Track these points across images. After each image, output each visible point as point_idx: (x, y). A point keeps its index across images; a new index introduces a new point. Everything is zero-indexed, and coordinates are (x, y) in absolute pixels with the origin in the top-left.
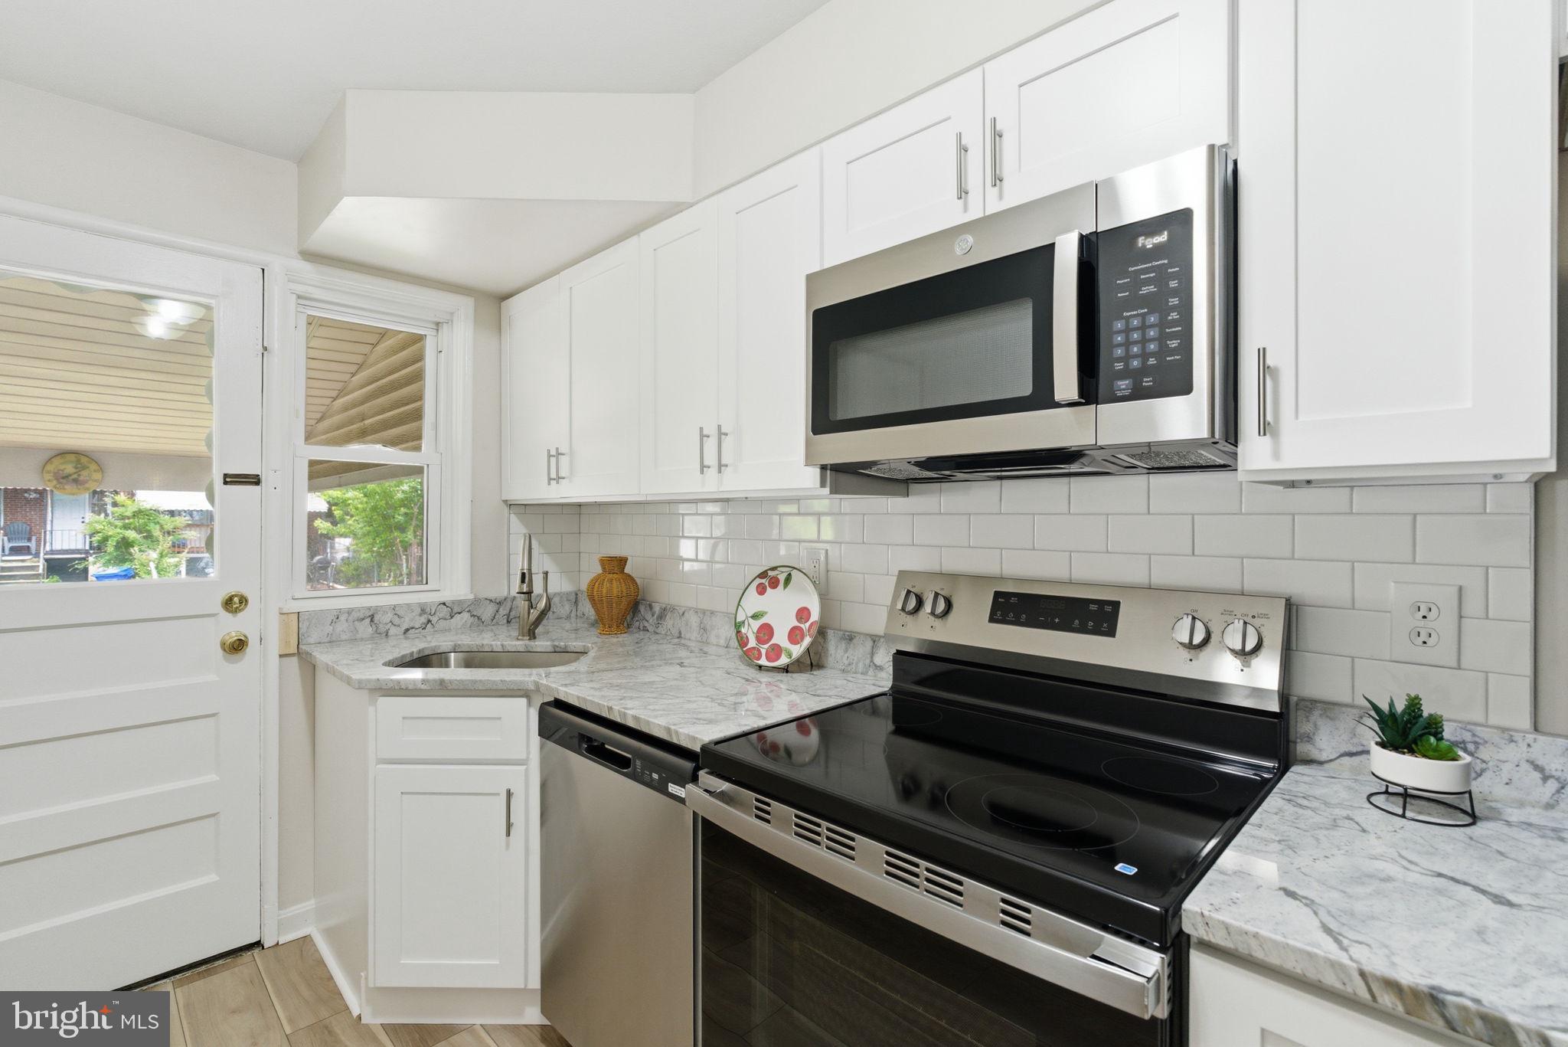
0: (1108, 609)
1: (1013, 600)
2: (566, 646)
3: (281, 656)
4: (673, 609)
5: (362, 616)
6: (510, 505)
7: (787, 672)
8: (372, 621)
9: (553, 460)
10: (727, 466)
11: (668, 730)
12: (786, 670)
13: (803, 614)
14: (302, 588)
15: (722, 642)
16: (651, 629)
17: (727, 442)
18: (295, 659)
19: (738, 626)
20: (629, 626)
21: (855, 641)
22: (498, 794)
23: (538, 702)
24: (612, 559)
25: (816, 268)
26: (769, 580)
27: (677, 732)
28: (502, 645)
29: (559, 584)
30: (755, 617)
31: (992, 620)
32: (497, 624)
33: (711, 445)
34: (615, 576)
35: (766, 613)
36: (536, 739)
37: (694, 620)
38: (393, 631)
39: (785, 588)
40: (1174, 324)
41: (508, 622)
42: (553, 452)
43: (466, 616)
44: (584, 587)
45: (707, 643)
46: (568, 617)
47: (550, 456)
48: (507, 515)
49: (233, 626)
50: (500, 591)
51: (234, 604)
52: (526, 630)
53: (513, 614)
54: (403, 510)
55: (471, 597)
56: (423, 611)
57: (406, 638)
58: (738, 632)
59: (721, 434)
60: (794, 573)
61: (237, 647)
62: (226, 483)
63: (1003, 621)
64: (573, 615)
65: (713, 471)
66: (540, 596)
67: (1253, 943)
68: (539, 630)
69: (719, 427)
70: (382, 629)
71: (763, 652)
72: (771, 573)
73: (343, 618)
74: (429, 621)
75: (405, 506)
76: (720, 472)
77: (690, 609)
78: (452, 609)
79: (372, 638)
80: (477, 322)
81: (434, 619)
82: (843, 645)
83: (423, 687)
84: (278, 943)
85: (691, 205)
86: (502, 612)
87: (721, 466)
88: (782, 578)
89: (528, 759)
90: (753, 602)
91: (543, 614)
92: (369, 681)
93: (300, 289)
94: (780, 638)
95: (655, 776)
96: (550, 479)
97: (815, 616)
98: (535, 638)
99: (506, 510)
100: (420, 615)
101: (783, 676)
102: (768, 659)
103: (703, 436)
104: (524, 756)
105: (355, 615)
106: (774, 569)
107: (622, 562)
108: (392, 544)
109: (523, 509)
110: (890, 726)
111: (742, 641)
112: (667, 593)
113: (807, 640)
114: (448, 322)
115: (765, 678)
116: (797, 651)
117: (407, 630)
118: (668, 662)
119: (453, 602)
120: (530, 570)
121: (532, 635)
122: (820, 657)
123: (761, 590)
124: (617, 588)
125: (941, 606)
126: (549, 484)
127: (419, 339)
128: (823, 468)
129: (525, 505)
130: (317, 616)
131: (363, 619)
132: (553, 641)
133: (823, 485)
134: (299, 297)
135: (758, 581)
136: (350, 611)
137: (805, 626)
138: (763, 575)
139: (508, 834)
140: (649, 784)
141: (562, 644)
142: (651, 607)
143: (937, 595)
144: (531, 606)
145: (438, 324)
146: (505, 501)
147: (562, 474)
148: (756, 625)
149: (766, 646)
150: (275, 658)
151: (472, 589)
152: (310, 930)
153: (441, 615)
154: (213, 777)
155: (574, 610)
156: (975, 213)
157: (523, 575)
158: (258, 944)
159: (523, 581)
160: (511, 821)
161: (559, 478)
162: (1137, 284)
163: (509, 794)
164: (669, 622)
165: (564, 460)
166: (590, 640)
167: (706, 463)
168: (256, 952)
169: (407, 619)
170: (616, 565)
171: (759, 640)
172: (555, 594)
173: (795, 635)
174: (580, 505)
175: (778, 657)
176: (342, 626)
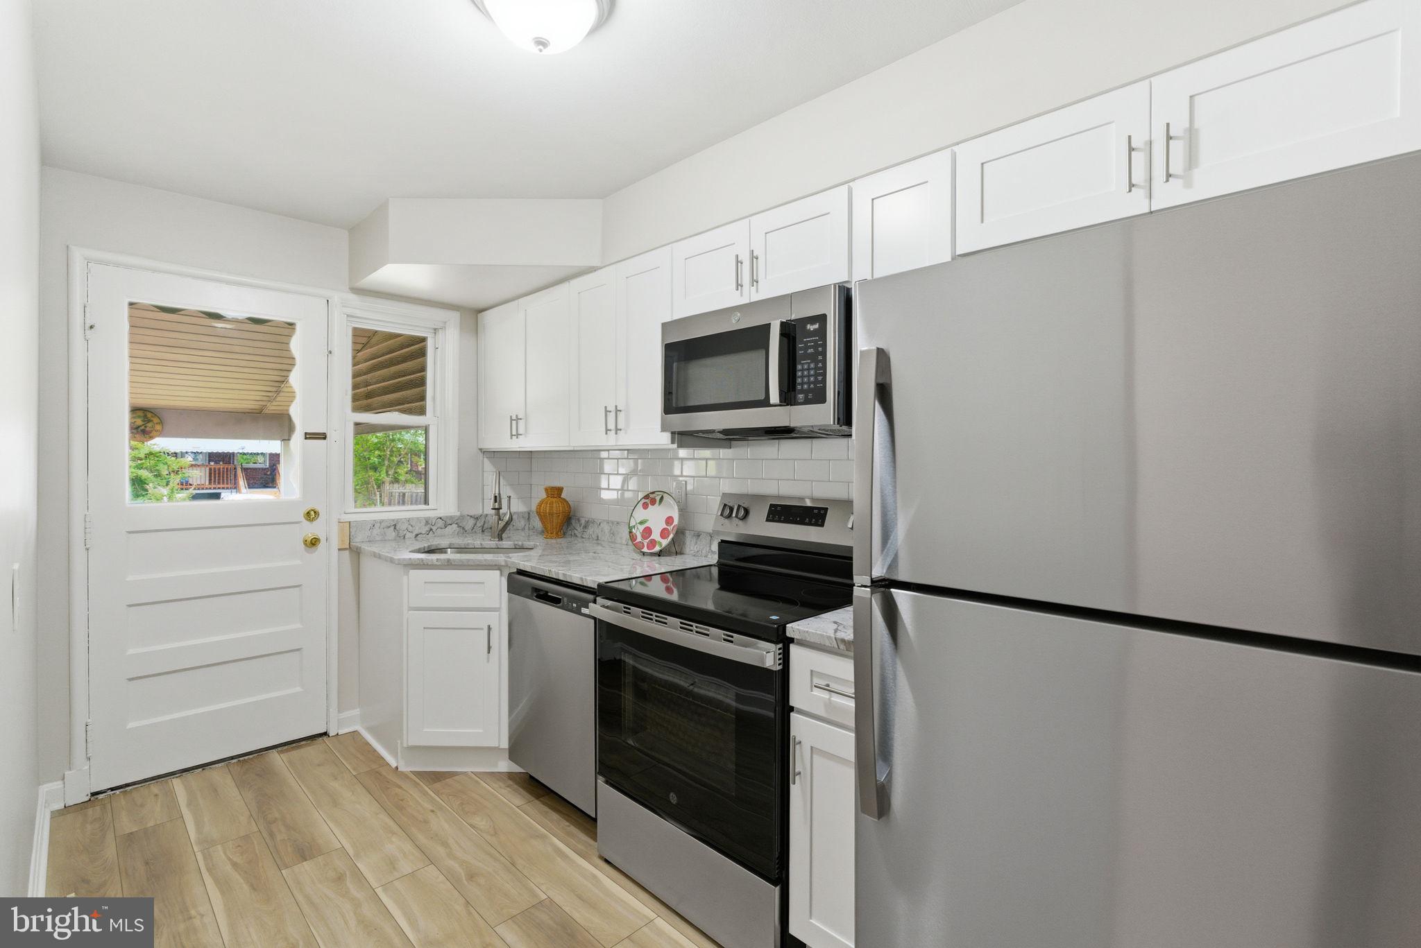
0: (822, 512)
1: (779, 508)
2: (522, 544)
3: (339, 550)
4: (593, 522)
5: (389, 525)
6: (484, 452)
7: (659, 556)
8: (395, 528)
9: (514, 422)
10: (621, 430)
11: (581, 579)
12: (659, 554)
13: (669, 520)
14: (350, 506)
15: (624, 542)
16: (579, 535)
17: (621, 416)
18: (347, 552)
19: (630, 528)
20: (564, 534)
21: (701, 537)
22: (482, 629)
23: (506, 573)
24: (553, 489)
25: (668, 319)
26: (650, 499)
27: (586, 579)
28: (481, 544)
29: (518, 507)
30: (641, 523)
31: (767, 520)
32: (475, 532)
33: (611, 417)
34: (554, 500)
35: (648, 520)
36: (505, 594)
37: (606, 527)
38: (408, 535)
39: (660, 504)
40: (820, 369)
41: (483, 531)
42: (514, 418)
43: (455, 526)
44: (534, 508)
45: (614, 542)
46: (523, 529)
47: (512, 420)
48: (481, 458)
49: (311, 530)
50: (477, 511)
51: (311, 515)
52: (496, 534)
53: (486, 525)
54: (377, 452)
55: (458, 514)
56: (427, 523)
57: (417, 540)
58: (630, 532)
59: (617, 411)
60: (665, 495)
61: (313, 543)
62: (306, 438)
63: (773, 521)
64: (527, 528)
65: (613, 432)
66: (505, 514)
67: (807, 635)
68: (504, 536)
69: (616, 406)
70: (402, 534)
71: (645, 544)
72: (651, 496)
73: (377, 525)
74: (431, 529)
75: (378, 449)
76: (616, 434)
77: (604, 520)
78: (446, 522)
79: (395, 540)
80: (462, 328)
81: (434, 528)
82: (694, 540)
83: (437, 563)
84: (338, 734)
85: (601, 268)
86: (480, 525)
87: (617, 430)
88: (658, 498)
89: (500, 608)
90: (640, 514)
91: (508, 523)
92: (404, 559)
93: (349, 311)
94: (656, 535)
95: (575, 605)
96: (512, 435)
97: (676, 522)
98: (502, 540)
99: (481, 455)
100: (425, 525)
101: (656, 558)
102: (648, 548)
103: (607, 411)
104: (498, 606)
105: (384, 525)
106: (653, 493)
107: (560, 490)
108: (367, 483)
109: (493, 455)
110: (717, 586)
111: (632, 537)
112: (590, 512)
113: (671, 536)
114: (443, 328)
115: (646, 559)
116: (665, 542)
117: (417, 535)
118: (587, 552)
119: (447, 517)
120: (499, 494)
121: (500, 538)
122: (682, 549)
123: (645, 506)
124: (557, 507)
125: (742, 513)
126: (511, 438)
127: (423, 340)
128: (673, 433)
129: (494, 452)
130: (360, 525)
131: (389, 527)
132: (514, 541)
133: (673, 442)
134: (348, 316)
135: (643, 501)
136: (381, 522)
137: (670, 528)
138: (646, 497)
139: (489, 652)
140: (571, 610)
141: (520, 543)
142: (579, 520)
143: (739, 506)
144: (500, 519)
145: (435, 329)
146: (481, 449)
147: (520, 432)
148: (641, 528)
149: (647, 541)
150: (335, 552)
151: (459, 507)
152: (358, 727)
153: (439, 525)
154: (299, 626)
155: (527, 525)
156: (745, 301)
157: (496, 497)
158: (325, 734)
159: (496, 501)
160: (491, 645)
161: (518, 435)
162: (807, 348)
163: (489, 628)
164: (590, 531)
165: (521, 423)
166: (539, 541)
167: (609, 428)
168: (325, 738)
169: (417, 528)
170: (555, 492)
171: (644, 537)
172: (514, 513)
173: (664, 534)
174: (531, 452)
175: (654, 547)
176: (376, 531)
